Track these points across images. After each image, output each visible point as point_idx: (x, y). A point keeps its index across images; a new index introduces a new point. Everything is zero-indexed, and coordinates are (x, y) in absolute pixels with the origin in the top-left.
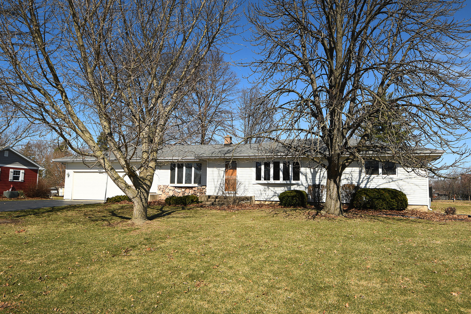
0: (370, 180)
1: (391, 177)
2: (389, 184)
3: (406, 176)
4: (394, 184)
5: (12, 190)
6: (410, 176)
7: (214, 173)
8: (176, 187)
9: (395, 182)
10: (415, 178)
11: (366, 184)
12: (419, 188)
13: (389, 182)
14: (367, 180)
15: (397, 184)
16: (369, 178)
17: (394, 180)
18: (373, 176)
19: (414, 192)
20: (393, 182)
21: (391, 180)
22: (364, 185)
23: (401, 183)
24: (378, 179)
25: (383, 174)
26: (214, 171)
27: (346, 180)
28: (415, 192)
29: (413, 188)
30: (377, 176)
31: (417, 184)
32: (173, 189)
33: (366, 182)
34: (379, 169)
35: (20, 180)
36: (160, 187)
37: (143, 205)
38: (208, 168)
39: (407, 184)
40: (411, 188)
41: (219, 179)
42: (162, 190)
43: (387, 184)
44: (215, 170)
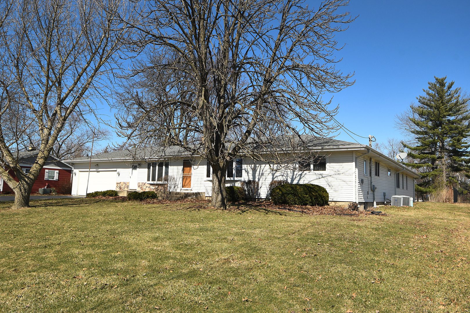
0: (302, 176)
1: (321, 173)
2: (319, 180)
3: (335, 172)
4: (324, 180)
5: (47, 188)
6: (339, 172)
7: (174, 170)
8: (151, 184)
9: (325, 178)
10: (343, 174)
11: (299, 181)
12: (346, 184)
13: (319, 178)
14: (300, 176)
15: (327, 180)
16: (301, 175)
17: (323, 176)
18: (305, 172)
19: (341, 188)
20: (323, 178)
21: (321, 176)
22: (297, 182)
23: (330, 179)
24: (309, 175)
25: (314, 170)
26: (174, 169)
27: (281, 176)
28: (343, 188)
29: (340, 184)
30: (309, 172)
31: (345, 180)
32: (149, 186)
33: (299, 178)
34: (311, 165)
35: (55, 179)
36: (139, 185)
37: (22, 195)
38: (169, 166)
39: (336, 180)
40: (339, 184)
41: (178, 176)
42: (141, 187)
43: (317, 180)
44: (175, 167)
